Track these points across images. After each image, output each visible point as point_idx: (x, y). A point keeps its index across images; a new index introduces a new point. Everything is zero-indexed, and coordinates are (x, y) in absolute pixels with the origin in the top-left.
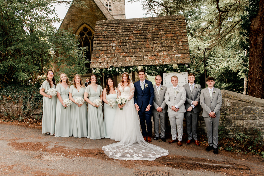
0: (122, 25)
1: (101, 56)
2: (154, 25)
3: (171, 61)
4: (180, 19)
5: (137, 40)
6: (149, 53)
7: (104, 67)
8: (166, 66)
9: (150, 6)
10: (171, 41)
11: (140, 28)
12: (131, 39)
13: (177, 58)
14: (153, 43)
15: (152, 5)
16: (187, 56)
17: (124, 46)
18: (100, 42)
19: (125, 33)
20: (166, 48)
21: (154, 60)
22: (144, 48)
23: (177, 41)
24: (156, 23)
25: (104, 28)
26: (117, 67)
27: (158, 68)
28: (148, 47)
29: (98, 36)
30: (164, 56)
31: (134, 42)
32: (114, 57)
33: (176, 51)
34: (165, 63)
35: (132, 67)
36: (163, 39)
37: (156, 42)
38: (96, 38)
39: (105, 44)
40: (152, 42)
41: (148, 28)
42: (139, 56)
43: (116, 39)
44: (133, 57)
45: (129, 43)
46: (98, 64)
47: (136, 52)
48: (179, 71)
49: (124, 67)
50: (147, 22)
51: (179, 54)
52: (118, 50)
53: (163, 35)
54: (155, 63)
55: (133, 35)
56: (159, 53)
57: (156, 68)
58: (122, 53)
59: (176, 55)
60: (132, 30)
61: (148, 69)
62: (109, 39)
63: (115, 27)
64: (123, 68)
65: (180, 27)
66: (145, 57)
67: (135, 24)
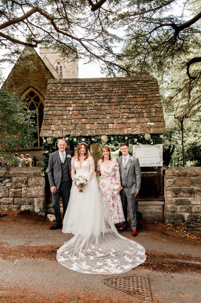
0: (81, 85)
1: (54, 122)
2: (121, 87)
3: (143, 131)
4: (151, 81)
5: (99, 104)
6: (115, 120)
7: (58, 136)
8: (136, 136)
9: (110, 70)
10: (141, 106)
11: (103, 89)
12: (92, 103)
13: (150, 127)
14: (119, 108)
15: (112, 68)
16: (162, 125)
17: (83, 110)
18: (53, 105)
19: (84, 95)
20: (136, 114)
21: (121, 129)
22: (109, 114)
23: (148, 106)
24: (123, 84)
26: (75, 137)
27: (126, 138)
28: (114, 112)
29: (51, 98)
30: (134, 124)
31: (96, 106)
32: (72, 123)
33: (148, 119)
34: (135, 133)
35: (94, 137)
36: (132, 103)
37: (124, 107)
38: (48, 99)
39: (60, 107)
40: (119, 106)
41: (113, 90)
42: (103, 124)
43: (73, 102)
44: (95, 125)
45: (89, 108)
46: (51, 132)
47: (99, 118)
48: (152, 143)
49: (84, 137)
50: (112, 83)
51: (152, 122)
52: (76, 115)
53: (131, 99)
54: (123, 132)
55: (94, 98)
56: (128, 120)
57: (124, 139)
58: (81, 119)
59: (148, 123)
60: (94, 92)
61: (114, 140)
62: (64, 102)
63: (72, 88)
64: (82, 138)
65: (152, 90)
66: (110, 125)
67: (97, 85)
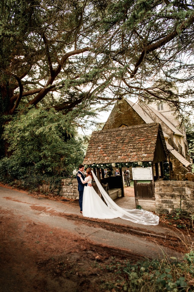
1: (90, 156)
2: (133, 132)
3: (138, 160)
4: (154, 126)
5: (116, 144)
6: (123, 153)
7: (90, 164)
8: (132, 163)
10: (142, 144)
11: (121, 135)
12: (113, 144)
13: (143, 157)
14: (127, 146)
17: (106, 148)
18: (92, 146)
19: (110, 139)
20: (137, 149)
21: (125, 159)
22: (120, 150)
23: (147, 144)
24: (135, 130)
25: (96, 136)
26: (98, 164)
27: (127, 164)
28: (123, 149)
30: (134, 155)
32: (98, 157)
33: (144, 152)
34: (132, 161)
35: (108, 164)
36: (137, 142)
37: (130, 145)
39: (94, 147)
41: (127, 135)
42: (115, 156)
43: (102, 144)
44: (110, 157)
45: (110, 147)
46: (87, 162)
47: (114, 153)
48: (143, 167)
49: (102, 164)
50: (128, 130)
51: (146, 154)
52: (102, 152)
53: (137, 139)
55: (115, 140)
56: (130, 153)
57: (125, 165)
58: (103, 154)
59: (143, 155)
60: (115, 137)
62: (97, 144)
65: (153, 132)
66: (119, 157)
67: (118, 132)
